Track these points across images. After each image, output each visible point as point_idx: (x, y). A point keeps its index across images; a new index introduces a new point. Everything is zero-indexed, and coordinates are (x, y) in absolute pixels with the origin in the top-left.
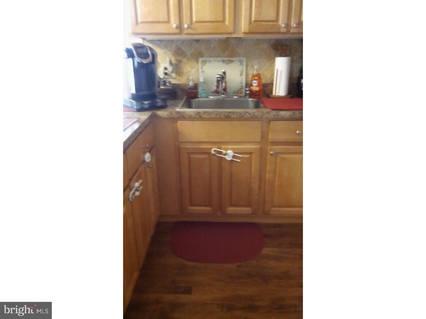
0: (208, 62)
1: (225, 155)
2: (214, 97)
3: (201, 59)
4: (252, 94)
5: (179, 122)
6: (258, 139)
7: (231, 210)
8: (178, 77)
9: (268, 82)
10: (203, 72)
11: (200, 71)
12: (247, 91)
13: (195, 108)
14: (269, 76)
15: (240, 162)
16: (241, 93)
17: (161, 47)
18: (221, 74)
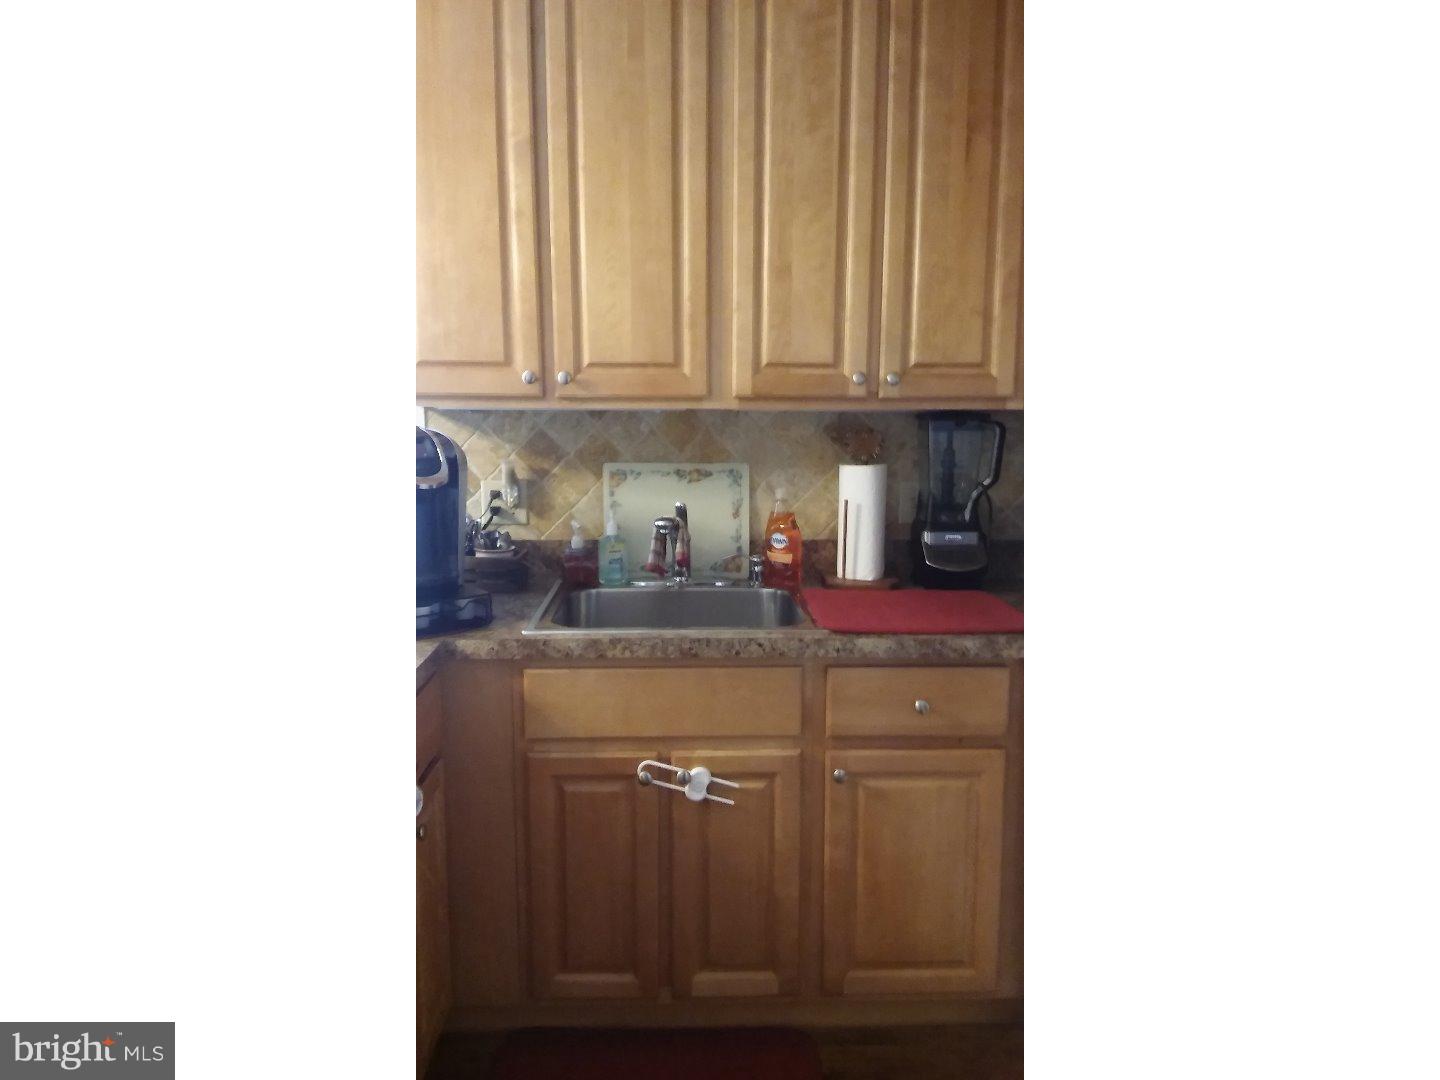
0: (630, 478)
1: (684, 781)
2: (652, 583)
3: (608, 468)
4: (771, 574)
5: (528, 672)
6: (794, 727)
7: (706, 981)
8: (534, 521)
9: (823, 536)
10: (614, 505)
11: (607, 501)
12: (756, 564)
13: (588, 625)
14: (823, 517)
15: (733, 806)
16: (738, 569)
17: (485, 433)
18: (672, 514)
